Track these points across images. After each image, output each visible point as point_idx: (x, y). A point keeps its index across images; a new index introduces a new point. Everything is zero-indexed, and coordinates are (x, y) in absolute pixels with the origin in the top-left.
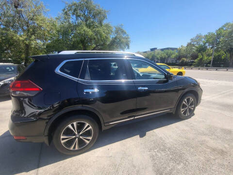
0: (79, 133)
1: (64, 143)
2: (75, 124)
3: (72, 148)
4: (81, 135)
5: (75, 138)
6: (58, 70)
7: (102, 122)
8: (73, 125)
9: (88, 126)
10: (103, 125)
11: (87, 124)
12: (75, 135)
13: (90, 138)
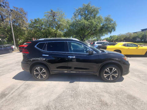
0: (40, 72)
1: (35, 75)
2: (39, 68)
3: (38, 77)
4: (41, 73)
5: (39, 74)
6: (36, 46)
7: (50, 70)
8: (38, 68)
9: (44, 70)
10: (50, 71)
11: (44, 69)
12: (39, 72)
13: (45, 76)
